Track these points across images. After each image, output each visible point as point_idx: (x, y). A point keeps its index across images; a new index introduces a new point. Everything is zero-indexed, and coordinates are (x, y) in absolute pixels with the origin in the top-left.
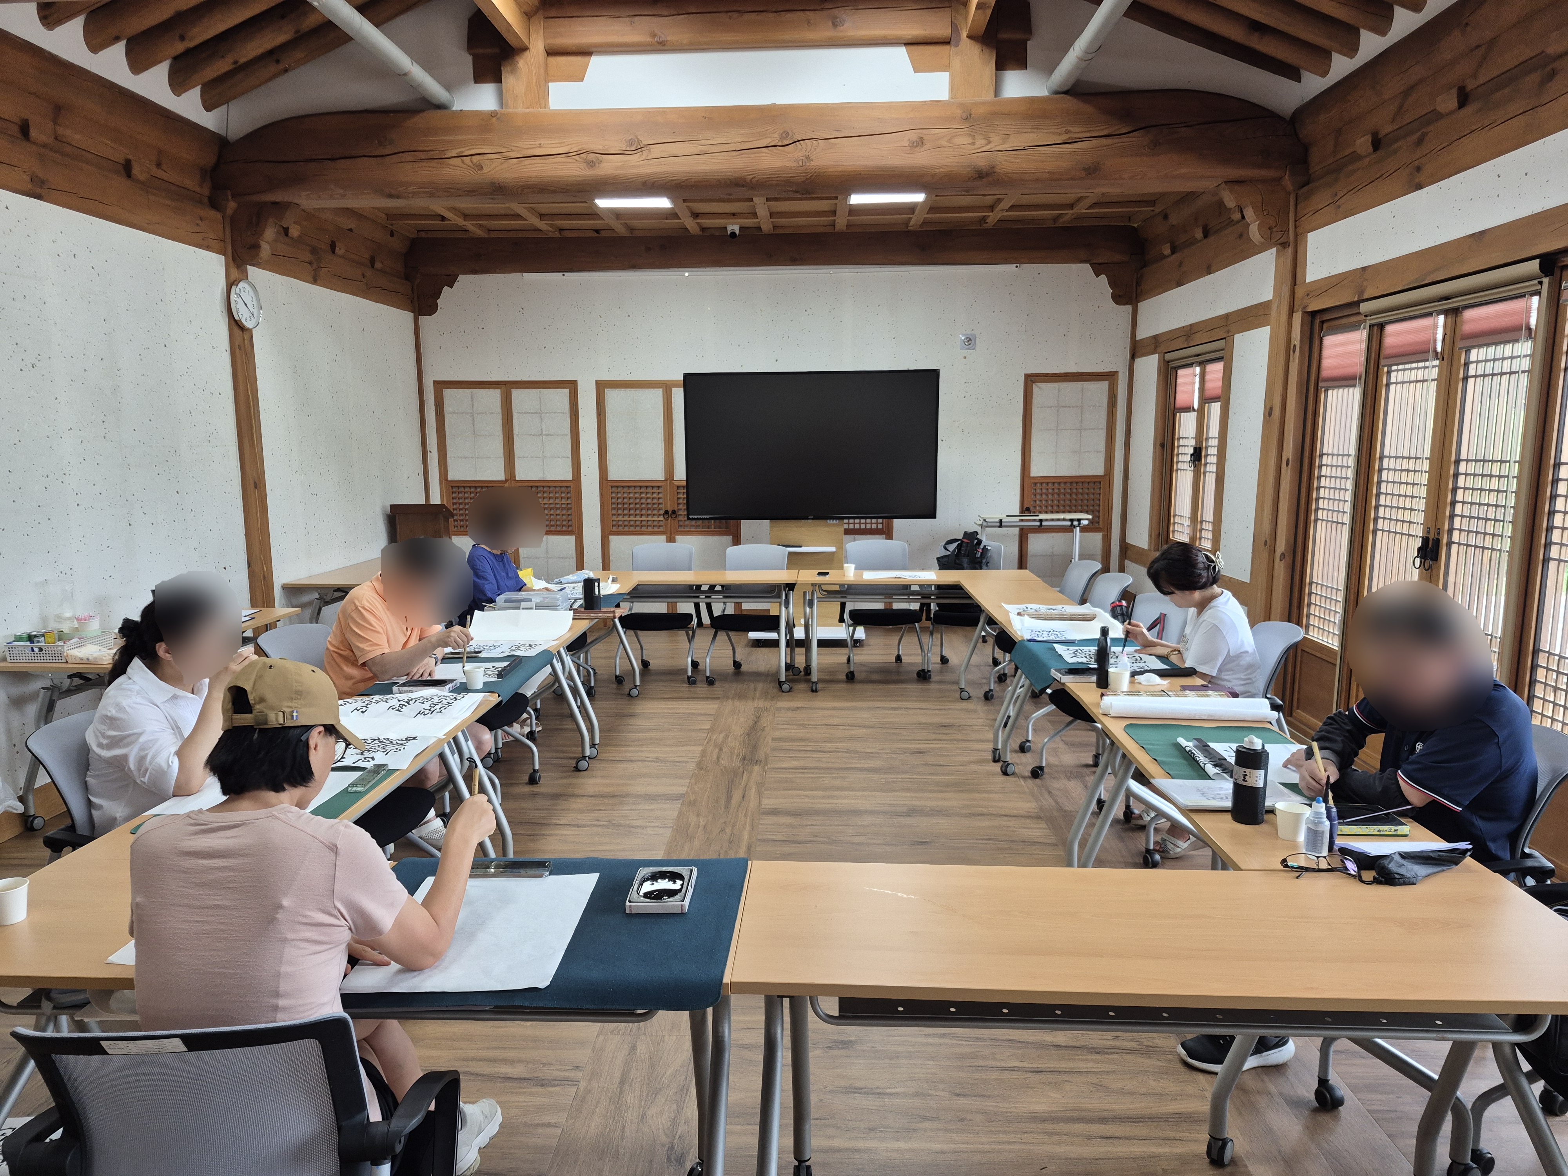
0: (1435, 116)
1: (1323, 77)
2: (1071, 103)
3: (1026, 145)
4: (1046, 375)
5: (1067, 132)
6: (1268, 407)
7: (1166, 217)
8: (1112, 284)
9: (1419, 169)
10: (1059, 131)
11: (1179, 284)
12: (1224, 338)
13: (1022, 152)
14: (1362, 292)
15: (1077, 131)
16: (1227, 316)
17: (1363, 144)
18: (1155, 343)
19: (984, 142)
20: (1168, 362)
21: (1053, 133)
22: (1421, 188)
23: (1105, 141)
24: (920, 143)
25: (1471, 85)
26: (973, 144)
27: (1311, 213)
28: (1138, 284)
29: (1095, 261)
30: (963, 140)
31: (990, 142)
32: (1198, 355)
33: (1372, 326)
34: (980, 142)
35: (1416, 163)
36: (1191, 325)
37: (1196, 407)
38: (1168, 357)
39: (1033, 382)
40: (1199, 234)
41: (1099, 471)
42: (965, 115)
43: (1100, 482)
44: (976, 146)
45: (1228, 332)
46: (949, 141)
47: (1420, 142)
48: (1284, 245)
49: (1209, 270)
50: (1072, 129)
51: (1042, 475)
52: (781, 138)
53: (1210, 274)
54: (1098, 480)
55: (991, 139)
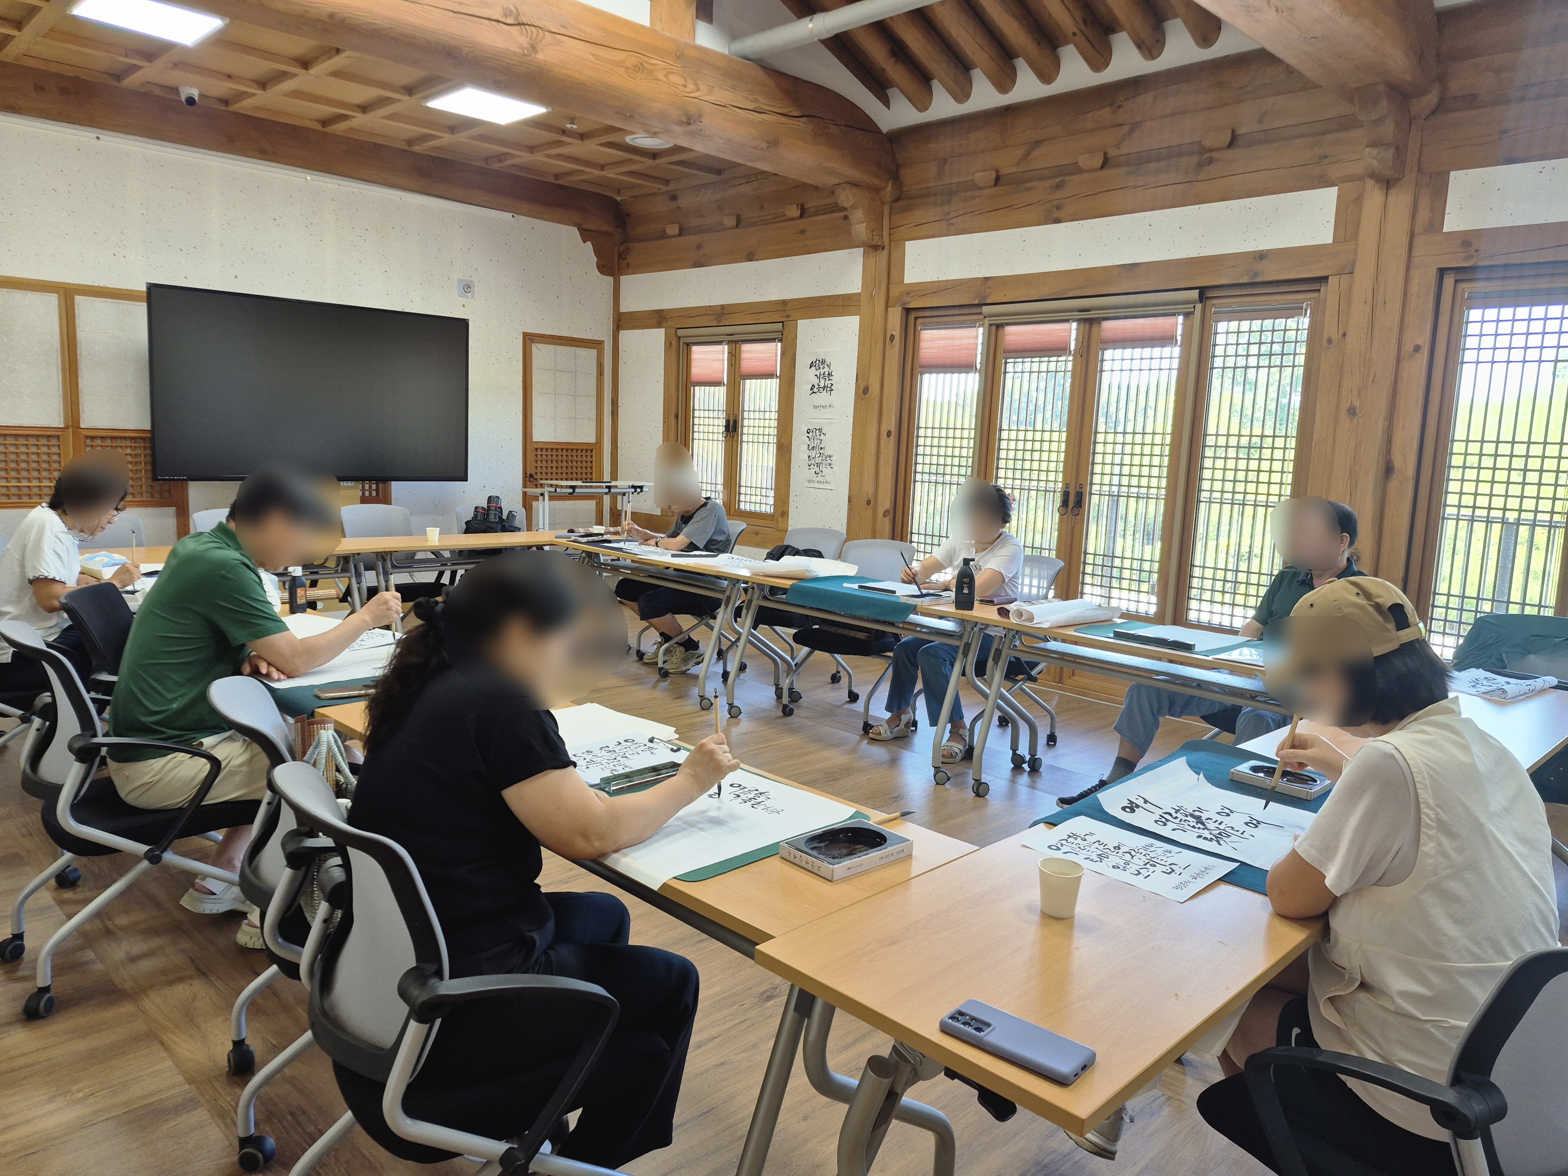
0: (1075, 169)
1: (921, 110)
2: (759, 74)
3: (726, 102)
4: (543, 336)
5: (756, 101)
6: (862, 387)
7: (674, 198)
8: (597, 253)
9: (1058, 208)
10: (750, 97)
11: (698, 265)
12: (783, 322)
13: (722, 108)
14: (985, 297)
15: (763, 102)
16: (784, 302)
17: (983, 177)
18: (658, 318)
19: (695, 88)
20: (680, 338)
21: (747, 98)
22: (1059, 222)
23: (784, 119)
24: (639, 68)
25: (1112, 153)
26: (685, 86)
27: (914, 224)
28: (621, 257)
29: (583, 226)
30: (676, 79)
31: (698, 90)
32: (732, 335)
33: (990, 325)
34: (691, 87)
35: (1056, 202)
36: (722, 306)
37: (725, 382)
38: (680, 332)
39: (532, 341)
40: (730, 221)
41: (592, 439)
42: (678, 53)
43: (592, 451)
44: (688, 89)
45: (788, 316)
46: (666, 76)
47: (1059, 186)
48: (873, 248)
49: (750, 257)
50: (760, 99)
51: (543, 440)
52: (506, 15)
53: (751, 260)
54: (591, 448)
55: (700, 87)
